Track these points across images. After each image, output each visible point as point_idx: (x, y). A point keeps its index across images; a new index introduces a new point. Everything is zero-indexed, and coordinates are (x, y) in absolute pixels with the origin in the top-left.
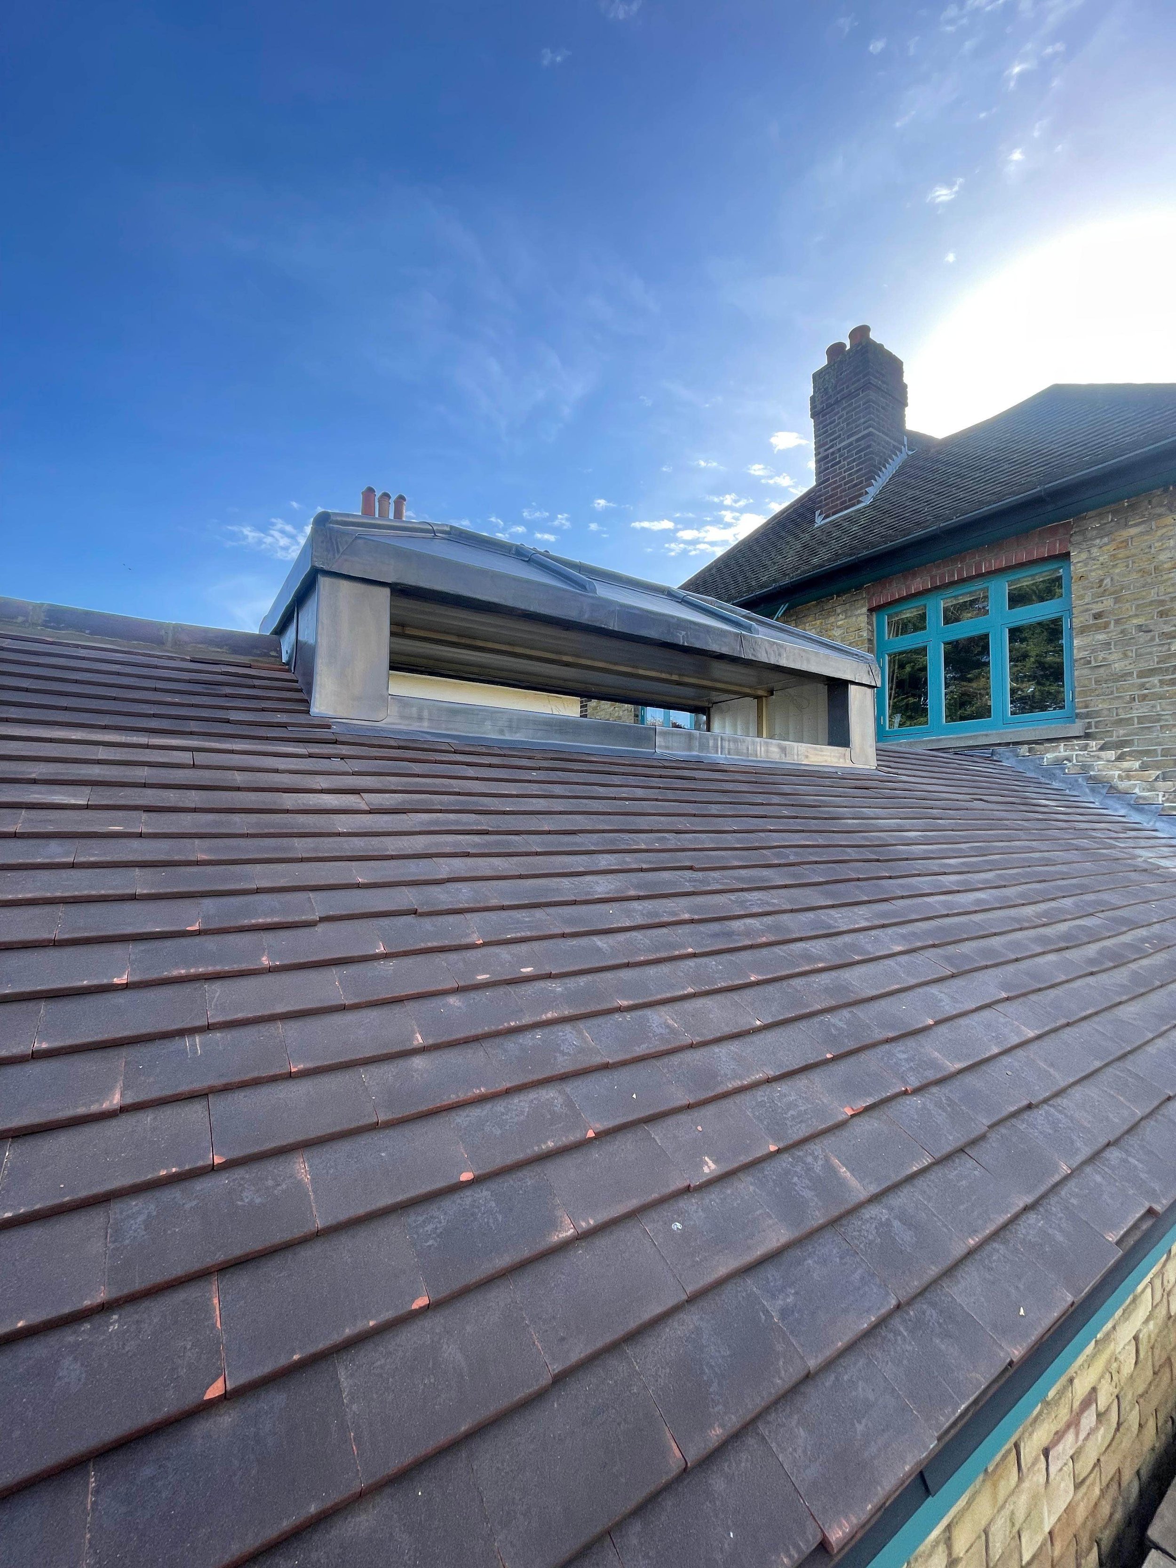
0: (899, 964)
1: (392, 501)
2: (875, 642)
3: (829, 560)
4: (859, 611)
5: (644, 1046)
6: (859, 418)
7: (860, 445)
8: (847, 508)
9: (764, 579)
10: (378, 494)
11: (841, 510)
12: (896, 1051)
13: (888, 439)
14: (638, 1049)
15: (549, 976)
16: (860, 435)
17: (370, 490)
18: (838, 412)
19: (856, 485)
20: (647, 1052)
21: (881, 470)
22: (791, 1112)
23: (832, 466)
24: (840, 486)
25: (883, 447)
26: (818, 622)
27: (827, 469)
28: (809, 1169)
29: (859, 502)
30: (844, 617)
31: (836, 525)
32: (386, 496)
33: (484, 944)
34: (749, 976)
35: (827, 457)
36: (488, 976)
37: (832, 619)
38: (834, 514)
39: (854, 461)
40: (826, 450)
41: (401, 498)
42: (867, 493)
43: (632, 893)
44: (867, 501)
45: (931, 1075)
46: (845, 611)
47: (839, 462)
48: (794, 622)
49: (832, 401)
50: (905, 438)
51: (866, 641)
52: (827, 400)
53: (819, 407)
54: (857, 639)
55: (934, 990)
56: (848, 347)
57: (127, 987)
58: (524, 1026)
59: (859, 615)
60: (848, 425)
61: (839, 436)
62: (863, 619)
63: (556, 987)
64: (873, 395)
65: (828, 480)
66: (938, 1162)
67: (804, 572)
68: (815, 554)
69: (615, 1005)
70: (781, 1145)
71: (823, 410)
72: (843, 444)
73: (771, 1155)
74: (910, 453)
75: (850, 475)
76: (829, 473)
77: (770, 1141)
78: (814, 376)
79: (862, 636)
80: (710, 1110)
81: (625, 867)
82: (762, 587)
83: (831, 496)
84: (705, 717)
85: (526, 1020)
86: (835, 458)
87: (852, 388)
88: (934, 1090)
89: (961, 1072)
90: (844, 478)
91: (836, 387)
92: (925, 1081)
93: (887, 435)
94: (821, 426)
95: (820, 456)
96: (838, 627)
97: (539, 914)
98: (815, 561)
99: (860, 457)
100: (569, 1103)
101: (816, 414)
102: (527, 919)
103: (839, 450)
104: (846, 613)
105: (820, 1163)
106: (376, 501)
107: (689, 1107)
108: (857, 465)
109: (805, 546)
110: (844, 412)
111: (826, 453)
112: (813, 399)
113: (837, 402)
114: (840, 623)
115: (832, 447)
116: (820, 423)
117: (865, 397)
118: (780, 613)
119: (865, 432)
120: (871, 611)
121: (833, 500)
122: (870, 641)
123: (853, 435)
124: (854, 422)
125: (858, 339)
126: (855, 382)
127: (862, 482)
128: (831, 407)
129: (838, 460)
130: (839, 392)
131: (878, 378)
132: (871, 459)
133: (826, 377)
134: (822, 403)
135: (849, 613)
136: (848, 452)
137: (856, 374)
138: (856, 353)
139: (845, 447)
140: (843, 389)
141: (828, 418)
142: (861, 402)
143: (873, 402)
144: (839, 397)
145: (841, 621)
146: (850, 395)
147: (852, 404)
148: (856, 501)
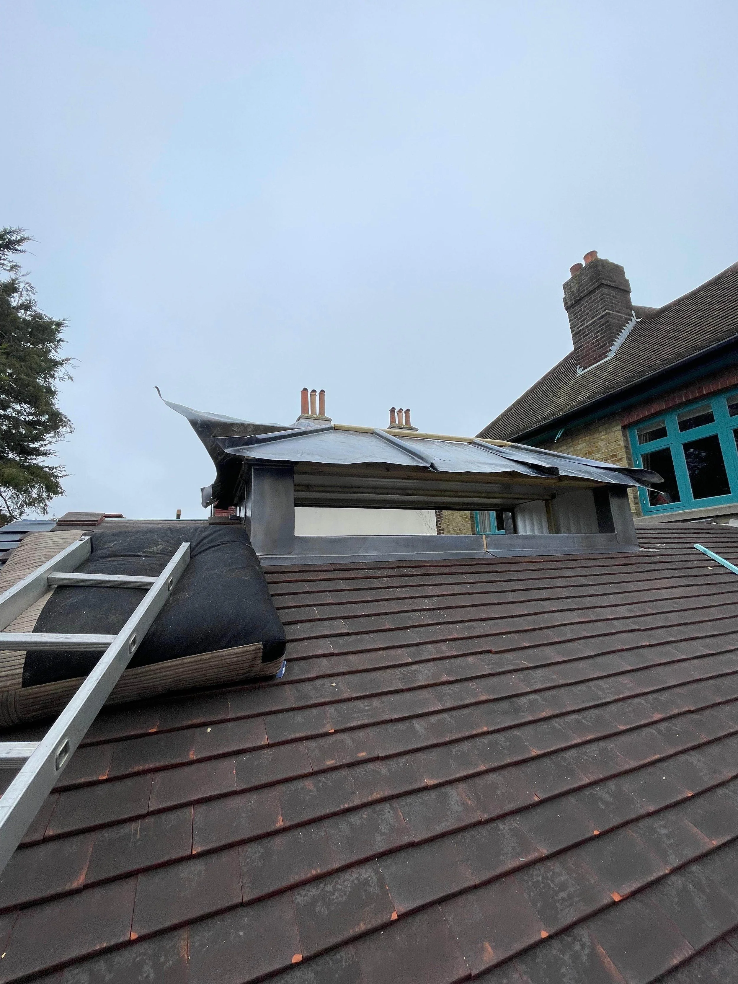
0: (659, 732)
1: (317, 394)
2: (630, 447)
3: (589, 397)
4: (615, 429)
5: (443, 825)
6: (598, 306)
7: (601, 322)
8: (598, 361)
9: (547, 413)
10: (310, 391)
11: (594, 363)
12: (656, 825)
13: (620, 314)
14: (437, 828)
15: (378, 759)
16: (600, 316)
17: (305, 390)
18: (583, 304)
19: (601, 347)
20: (444, 830)
21: (618, 334)
22: (562, 895)
23: (584, 337)
24: (591, 348)
25: (618, 320)
26: (587, 438)
27: (580, 340)
28: (576, 958)
29: (606, 357)
30: (605, 433)
31: (591, 373)
32: (314, 391)
33: (336, 732)
34: (530, 752)
35: (579, 332)
36: (333, 761)
37: (597, 436)
38: (589, 366)
39: (598, 332)
40: (578, 328)
41: (323, 392)
42: (610, 350)
43: (444, 679)
44: (611, 355)
45: (690, 853)
47: (589, 334)
48: (570, 439)
49: (578, 298)
50: (633, 312)
51: (624, 448)
52: (574, 298)
53: (570, 303)
54: (617, 447)
55: (693, 758)
56: (584, 265)
57: (106, 781)
58: (355, 806)
59: (616, 431)
60: (591, 310)
61: (586, 318)
62: (620, 433)
63: (382, 768)
64: (605, 291)
65: (582, 346)
66: (699, 953)
67: (572, 407)
68: (579, 394)
69: (423, 785)
70: (553, 931)
71: (572, 305)
72: (589, 323)
73: (543, 941)
74: (638, 320)
75: (597, 341)
76: (582, 342)
77: (542, 925)
78: (564, 286)
79: (620, 445)
80: (492, 892)
81: (442, 655)
82: (545, 419)
83: (585, 356)
84: (511, 514)
85: (357, 802)
86: (585, 332)
87: (591, 289)
88: (695, 868)
89: (718, 849)
90: (593, 343)
91: (579, 290)
92: (684, 860)
93: (619, 312)
94: (573, 314)
95: (574, 333)
96: (602, 440)
97: (376, 702)
98: (580, 398)
99: (602, 329)
100: (381, 882)
101: (567, 308)
102: (367, 708)
103: (587, 327)
104: (606, 431)
105: (586, 951)
106: (309, 396)
107: (476, 887)
108: (601, 334)
109: (572, 389)
110: (587, 304)
111: (578, 330)
112: (565, 299)
113: (581, 299)
114: (603, 437)
115: (581, 326)
116: (572, 313)
117: (600, 292)
118: (559, 435)
119: (604, 313)
120: (624, 428)
121: (587, 358)
122: (626, 447)
123: (595, 316)
124: (594, 308)
125: (590, 259)
126: (592, 285)
127: (606, 344)
128: (578, 302)
129: (587, 333)
130: (582, 292)
131: (607, 280)
132: (610, 329)
133: (572, 285)
134: (571, 300)
135: (608, 431)
136: (593, 327)
137: (592, 280)
138: (590, 268)
139: (591, 325)
140: (584, 290)
141: (577, 309)
142: (598, 296)
143: (606, 294)
144: (582, 295)
145: (603, 436)
146: (590, 293)
147: (591, 298)
148: (603, 356)
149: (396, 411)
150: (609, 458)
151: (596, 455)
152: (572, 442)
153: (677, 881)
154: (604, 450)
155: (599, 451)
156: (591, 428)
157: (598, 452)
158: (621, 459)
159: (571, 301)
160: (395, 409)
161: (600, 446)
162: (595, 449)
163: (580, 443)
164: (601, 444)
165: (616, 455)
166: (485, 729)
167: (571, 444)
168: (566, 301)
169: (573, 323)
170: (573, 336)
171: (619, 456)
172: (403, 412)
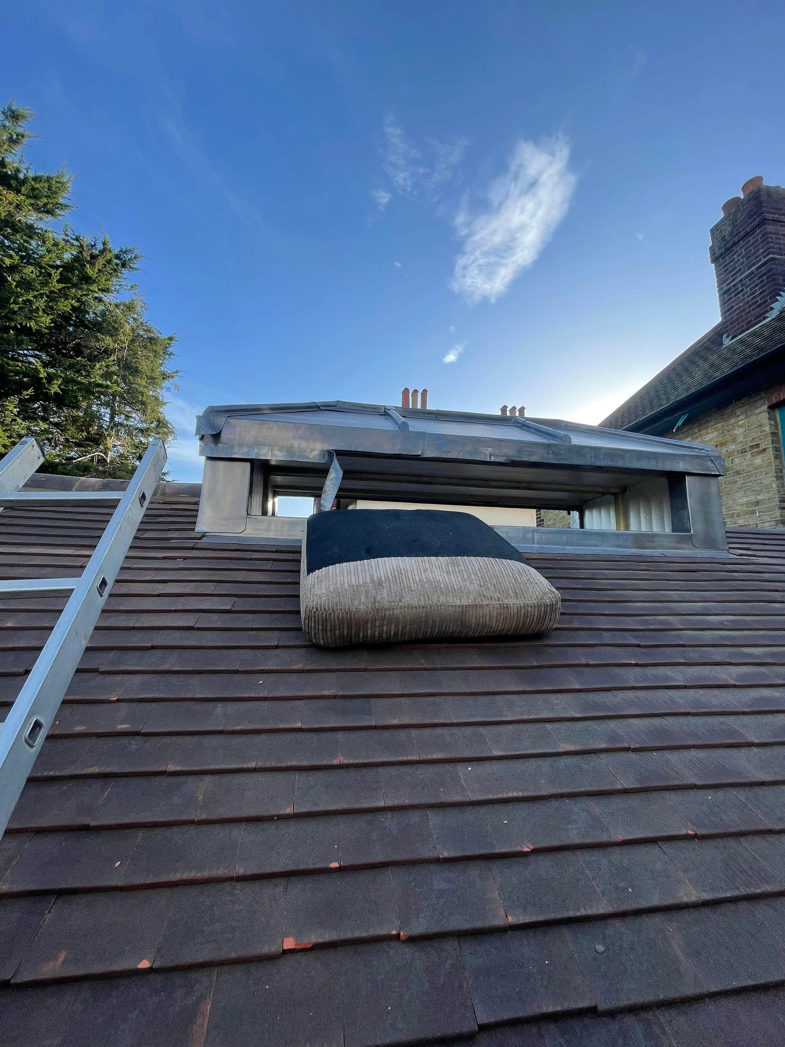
1: (421, 395)
2: (780, 434)
4: (759, 410)
6: (758, 250)
7: (761, 272)
8: (753, 326)
11: (748, 329)
16: (760, 263)
17: (407, 390)
18: (737, 251)
19: (760, 305)
23: (735, 296)
24: (745, 309)
26: (720, 425)
29: (765, 318)
30: (744, 417)
31: (742, 342)
32: (416, 391)
33: (116, 702)
35: (729, 289)
37: (733, 421)
38: (740, 333)
39: (756, 286)
40: (728, 284)
41: (425, 392)
42: (772, 309)
44: (773, 315)
46: (745, 412)
47: (742, 290)
48: (697, 428)
49: (729, 245)
51: (769, 435)
52: (725, 245)
53: (718, 253)
54: (759, 434)
56: (742, 198)
58: (63, 777)
59: (760, 413)
60: (748, 258)
61: (740, 269)
62: (765, 416)
64: (770, 228)
65: (733, 307)
69: (164, 768)
71: (722, 254)
72: (744, 275)
75: (754, 298)
77: (150, 954)
78: (712, 230)
79: (765, 431)
83: (736, 320)
86: (738, 288)
87: (748, 229)
90: (748, 302)
91: (732, 233)
94: (722, 266)
95: (723, 291)
96: (739, 426)
99: (762, 282)
101: (715, 259)
103: (741, 281)
104: (746, 414)
105: (187, 1003)
106: (410, 394)
108: (760, 288)
109: (712, 365)
110: (743, 250)
111: (728, 287)
112: (712, 248)
113: (735, 244)
114: (741, 423)
115: (733, 280)
116: (720, 265)
117: (761, 231)
118: (680, 423)
119: (765, 259)
120: (772, 407)
121: (738, 323)
122: (774, 434)
123: (754, 265)
124: (752, 255)
125: (752, 188)
126: (750, 223)
127: (766, 301)
128: (729, 249)
129: (740, 289)
130: (736, 236)
131: (775, 213)
132: (774, 280)
133: (723, 228)
134: (720, 248)
135: (749, 413)
136: (750, 280)
137: (750, 217)
138: (749, 200)
139: (746, 278)
140: (740, 232)
141: (728, 260)
142: (759, 237)
143: (771, 233)
144: (736, 239)
145: (742, 420)
146: (747, 235)
147: (749, 241)
148: (761, 318)
149: (508, 409)
150: (748, 449)
151: (731, 447)
152: (700, 431)
153: (407, 952)
154: (741, 439)
155: (734, 440)
156: (725, 412)
157: (733, 442)
158: (764, 450)
159: (720, 250)
160: (507, 407)
161: (736, 434)
162: (729, 438)
163: (709, 432)
164: (738, 431)
165: (758, 446)
166: (298, 725)
167: (698, 434)
168: (714, 250)
169: (722, 279)
170: (720, 296)
171: (762, 447)
172: (517, 410)
